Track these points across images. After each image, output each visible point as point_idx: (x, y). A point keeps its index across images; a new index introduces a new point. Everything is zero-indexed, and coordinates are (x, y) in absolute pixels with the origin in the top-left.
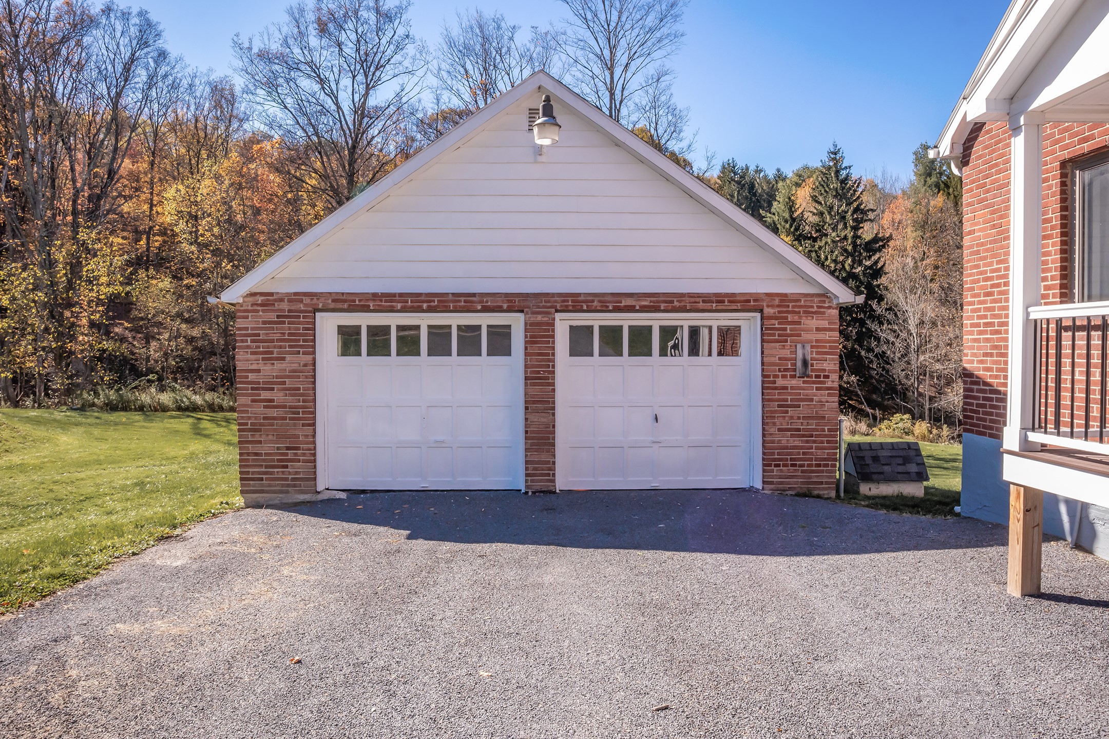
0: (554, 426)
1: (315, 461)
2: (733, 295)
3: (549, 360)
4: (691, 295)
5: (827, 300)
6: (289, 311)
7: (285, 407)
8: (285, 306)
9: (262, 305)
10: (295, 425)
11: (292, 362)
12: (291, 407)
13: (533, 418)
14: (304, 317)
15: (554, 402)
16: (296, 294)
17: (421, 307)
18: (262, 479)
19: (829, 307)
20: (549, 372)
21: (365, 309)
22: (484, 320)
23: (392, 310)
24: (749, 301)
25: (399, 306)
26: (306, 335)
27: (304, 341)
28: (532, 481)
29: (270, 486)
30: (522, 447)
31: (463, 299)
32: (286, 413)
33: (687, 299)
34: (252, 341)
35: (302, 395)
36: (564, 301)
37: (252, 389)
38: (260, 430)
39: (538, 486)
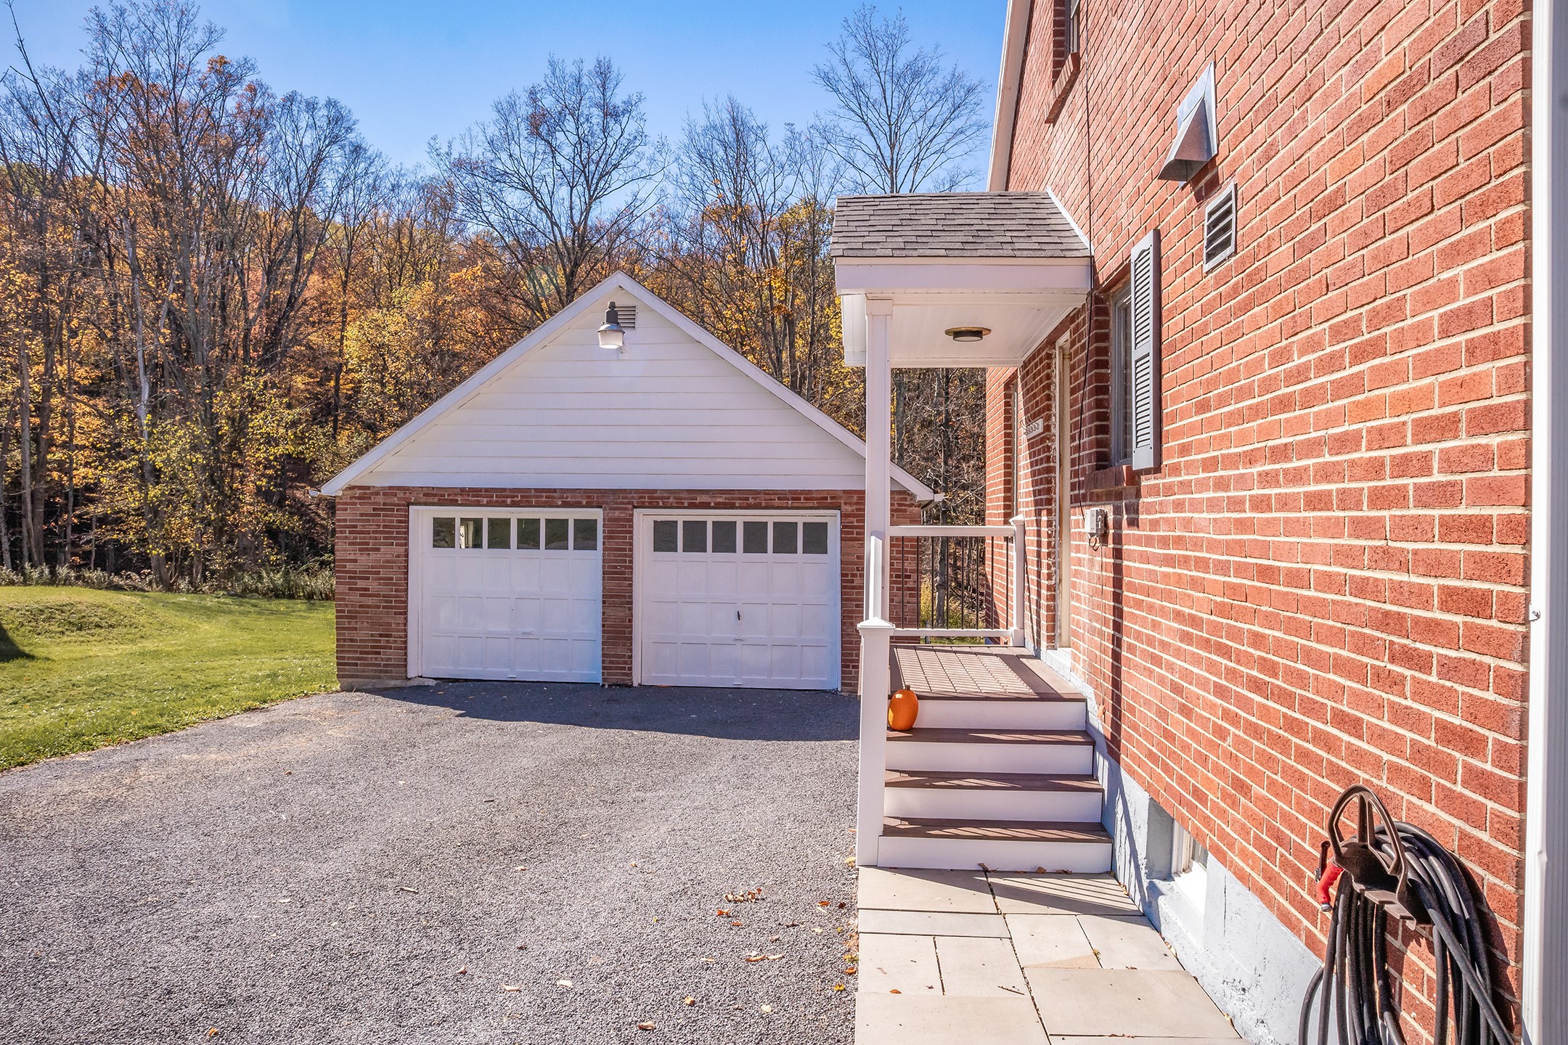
0: (630, 621)
1: (406, 648)
2: (810, 492)
3: (626, 555)
4: (767, 492)
5: (909, 498)
6: (384, 504)
7: (378, 595)
8: (380, 499)
9: (359, 498)
10: (388, 613)
11: (387, 552)
12: (384, 596)
13: (608, 611)
14: (398, 510)
15: (631, 597)
16: (391, 488)
17: (504, 502)
18: (356, 664)
19: (911, 505)
20: (626, 567)
21: (453, 503)
22: (571, 515)
23: (478, 504)
24: (826, 498)
25: (485, 500)
26: (399, 527)
27: (397, 533)
28: (608, 674)
29: (363, 671)
30: (600, 640)
31: (544, 494)
32: (380, 601)
33: (762, 496)
34: (351, 532)
35: (395, 584)
36: (640, 498)
37: (350, 578)
38: (356, 617)
39: (614, 679)
